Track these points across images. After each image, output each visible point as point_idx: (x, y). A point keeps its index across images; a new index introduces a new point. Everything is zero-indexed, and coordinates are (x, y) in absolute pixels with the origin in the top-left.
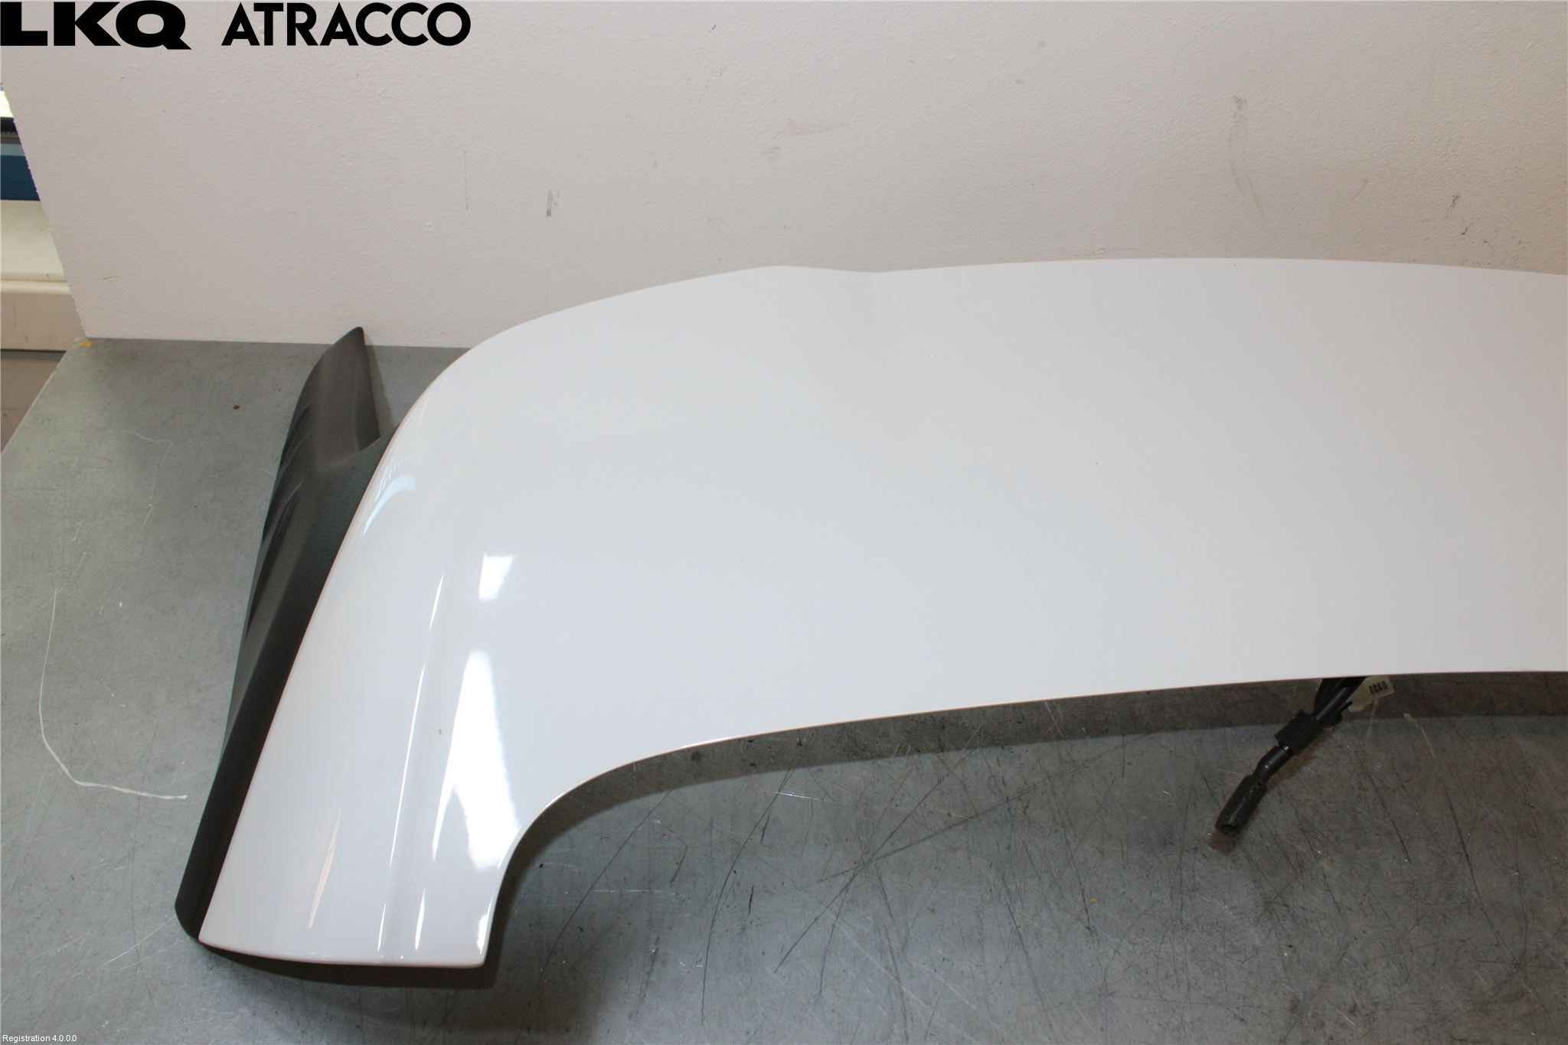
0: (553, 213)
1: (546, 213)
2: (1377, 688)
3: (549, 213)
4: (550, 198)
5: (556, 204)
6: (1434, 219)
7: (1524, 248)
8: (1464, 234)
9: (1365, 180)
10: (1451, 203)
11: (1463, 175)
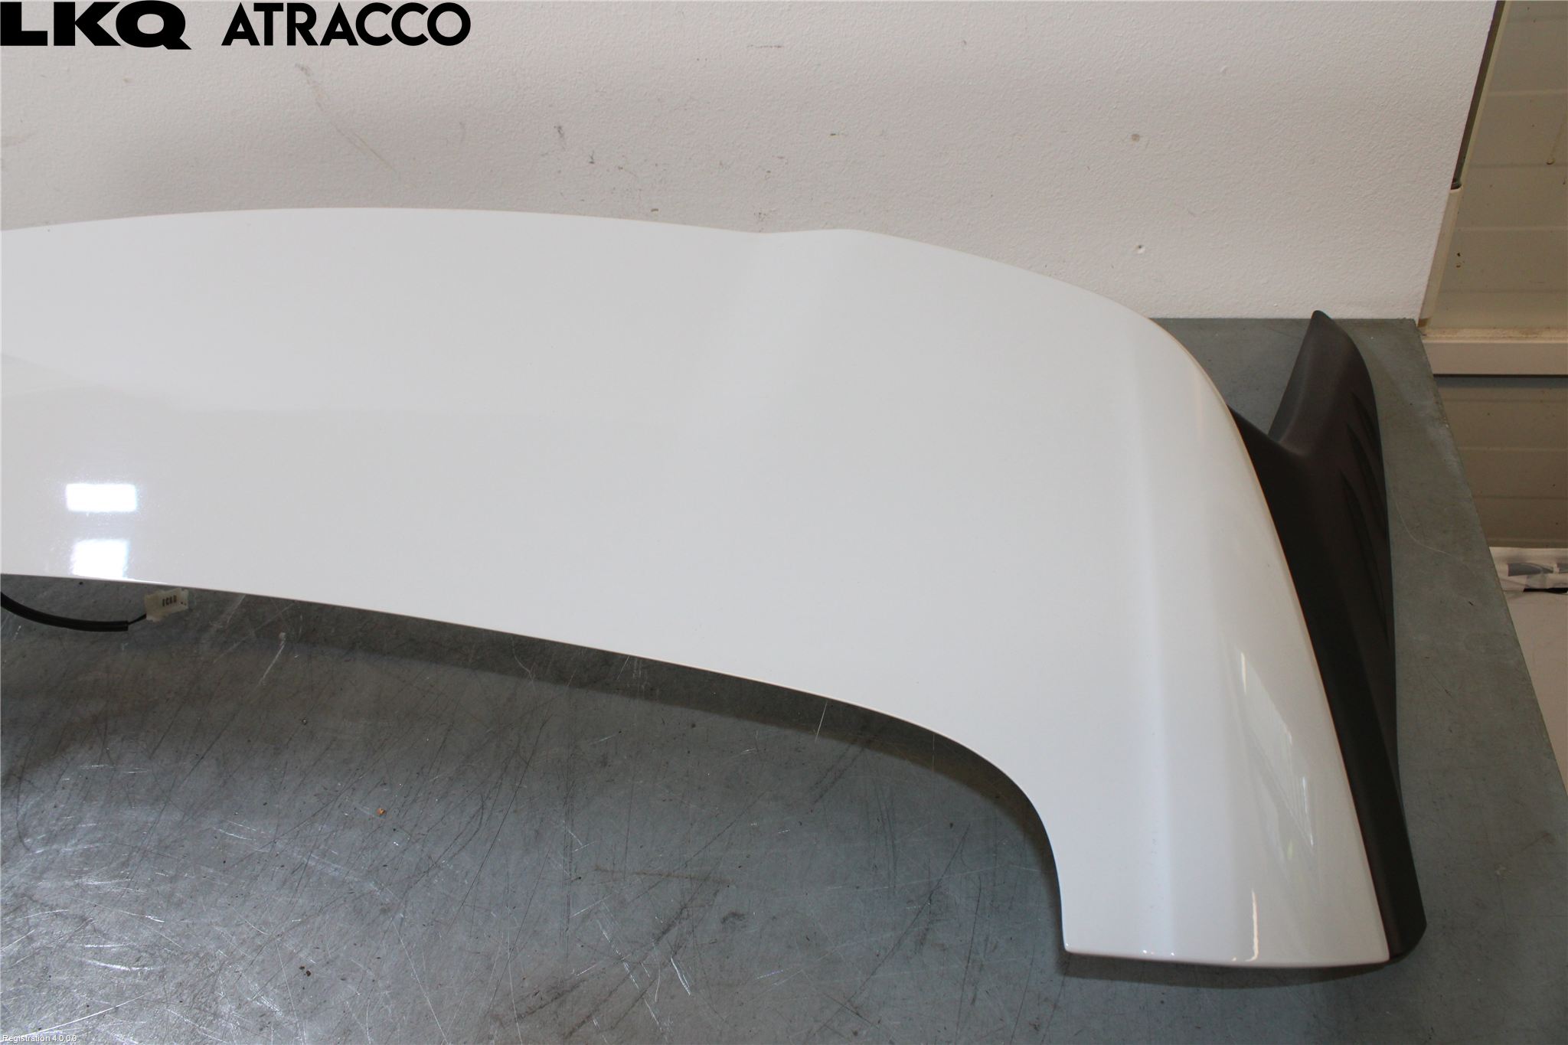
2: (169, 601)
6: (553, 151)
7: (665, 170)
8: (592, 163)
9: (461, 123)
10: (558, 134)
11: (551, 106)
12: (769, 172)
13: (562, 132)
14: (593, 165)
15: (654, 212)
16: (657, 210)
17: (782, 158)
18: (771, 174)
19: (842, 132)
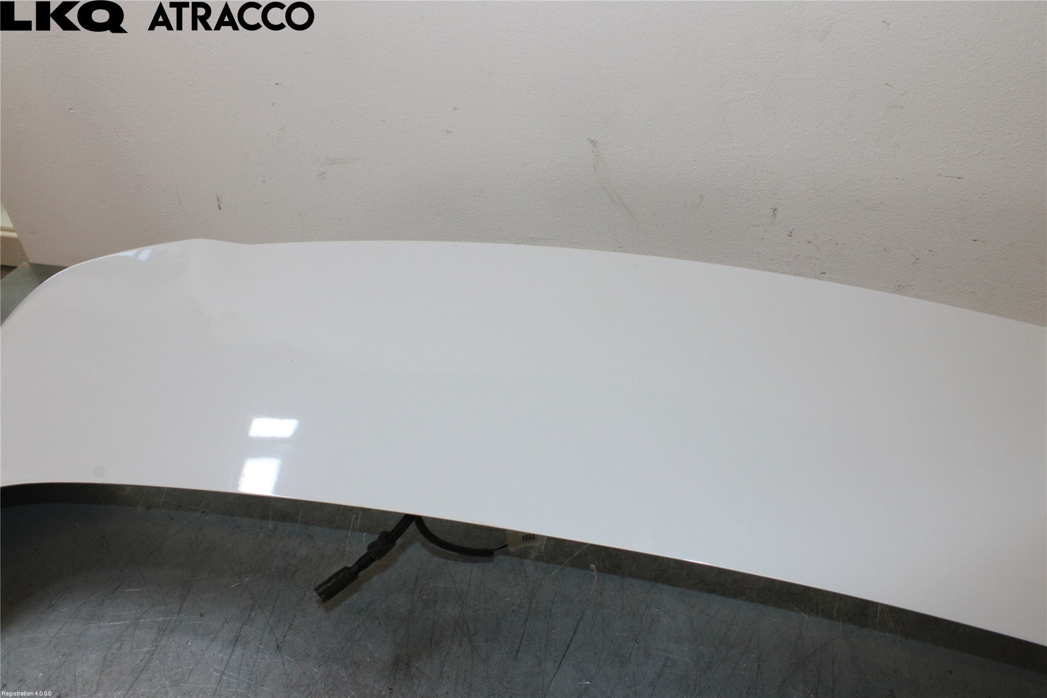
0: (221, 207)
1: (218, 208)
2: (528, 538)
3: (220, 208)
4: (218, 199)
5: (222, 203)
6: (763, 224)
7: (842, 248)
8: (790, 236)
9: (701, 196)
10: (772, 213)
11: (775, 194)
12: (918, 259)
13: (775, 213)
14: (790, 237)
15: (822, 275)
16: (825, 273)
17: (931, 251)
18: (918, 261)
19: (982, 239)
